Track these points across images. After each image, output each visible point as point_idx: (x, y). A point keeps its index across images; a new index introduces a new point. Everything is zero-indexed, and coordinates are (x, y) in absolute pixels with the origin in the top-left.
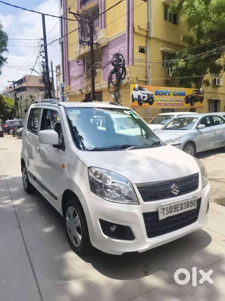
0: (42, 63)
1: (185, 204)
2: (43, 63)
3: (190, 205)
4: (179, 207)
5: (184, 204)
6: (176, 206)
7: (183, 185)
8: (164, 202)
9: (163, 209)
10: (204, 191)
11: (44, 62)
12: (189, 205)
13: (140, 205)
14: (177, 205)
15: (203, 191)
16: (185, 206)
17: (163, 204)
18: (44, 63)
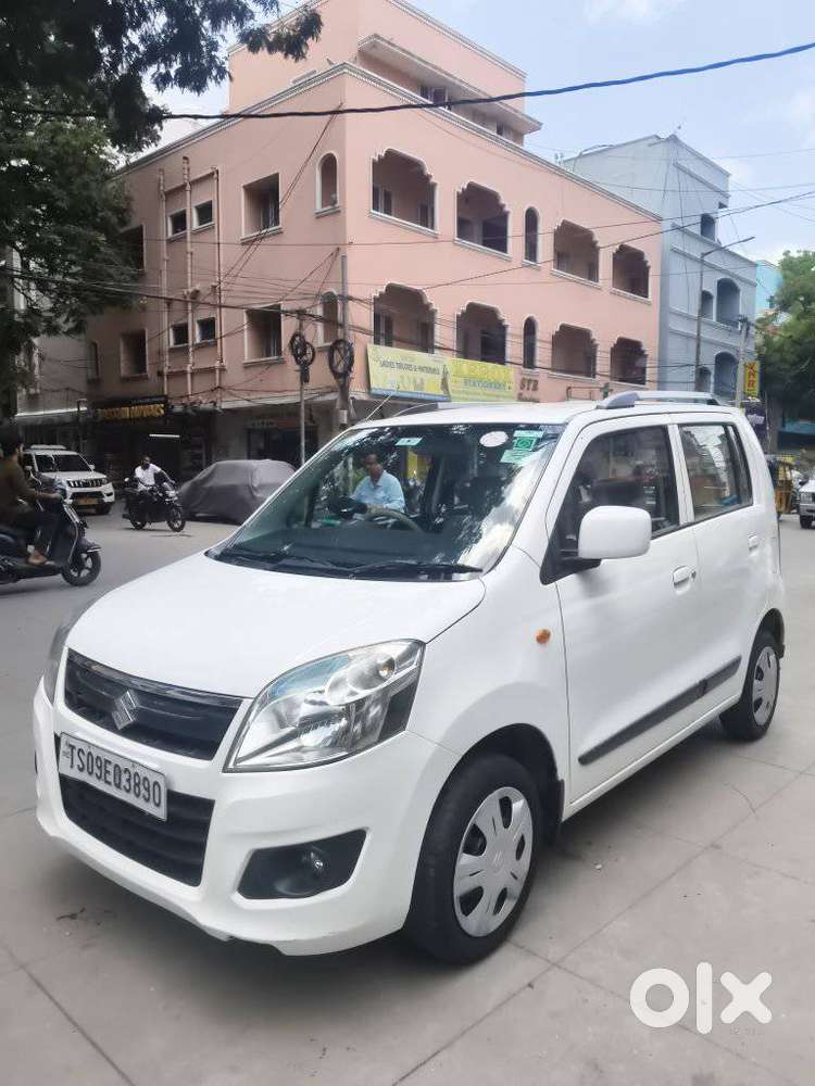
1: (127, 775)
3: (142, 789)
4: (109, 772)
5: (125, 771)
6: (103, 762)
7: (153, 710)
8: (84, 731)
9: (72, 747)
14: (106, 761)
16: (128, 780)
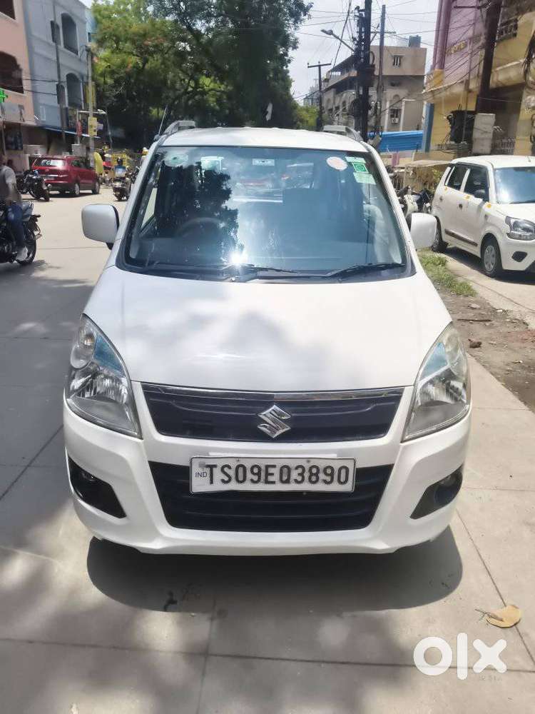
0: (356, 11)
1: (300, 470)
2: (359, 11)
3: (322, 476)
4: (272, 474)
5: (297, 468)
6: (263, 468)
9: (212, 467)
10: (405, 448)
11: (361, 8)
12: (317, 475)
13: (142, 439)
14: (267, 467)
15: (401, 449)
16: (301, 475)
17: (212, 454)
18: (362, 11)
